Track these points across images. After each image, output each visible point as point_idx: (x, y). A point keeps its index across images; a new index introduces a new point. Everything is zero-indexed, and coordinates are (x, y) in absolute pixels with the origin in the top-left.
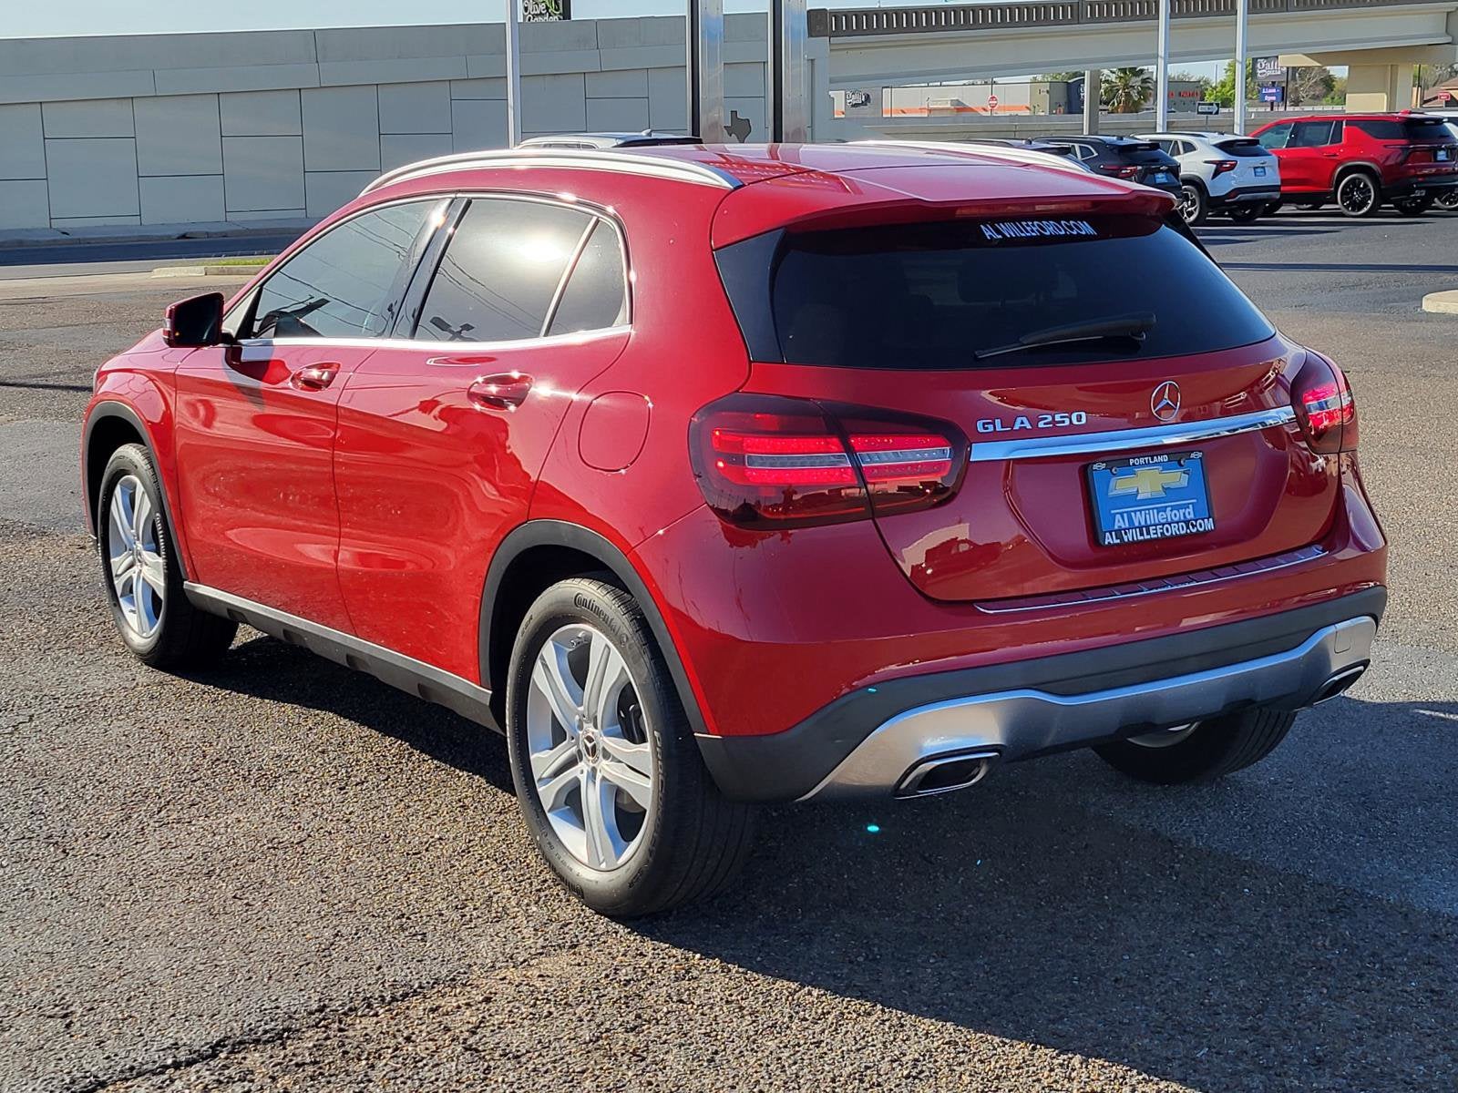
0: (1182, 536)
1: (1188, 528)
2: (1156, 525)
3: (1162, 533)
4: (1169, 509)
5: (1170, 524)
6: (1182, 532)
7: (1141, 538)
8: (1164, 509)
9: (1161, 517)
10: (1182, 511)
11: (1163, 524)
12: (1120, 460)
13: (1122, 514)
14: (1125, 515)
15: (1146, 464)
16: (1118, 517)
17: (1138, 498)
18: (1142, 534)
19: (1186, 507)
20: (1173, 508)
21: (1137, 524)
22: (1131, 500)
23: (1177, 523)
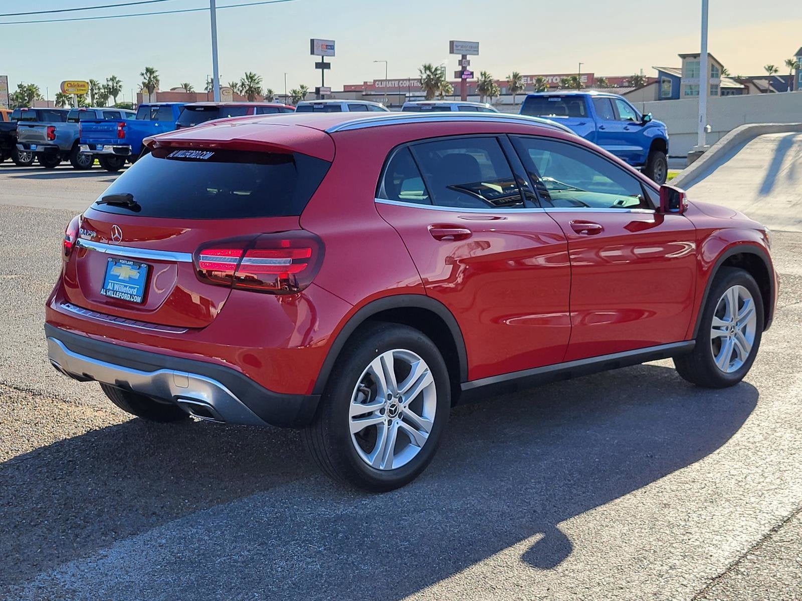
0: (127, 300)
1: (130, 298)
2: (120, 292)
3: (121, 297)
4: (128, 287)
5: (125, 293)
6: (128, 299)
7: (113, 296)
8: (126, 286)
9: (124, 290)
10: (132, 290)
11: (122, 293)
12: (116, 259)
13: (112, 283)
14: (113, 284)
15: (125, 264)
16: (110, 284)
17: (119, 278)
18: (113, 294)
19: (134, 288)
20: (130, 287)
21: (115, 290)
22: (116, 278)
23: (128, 294)
